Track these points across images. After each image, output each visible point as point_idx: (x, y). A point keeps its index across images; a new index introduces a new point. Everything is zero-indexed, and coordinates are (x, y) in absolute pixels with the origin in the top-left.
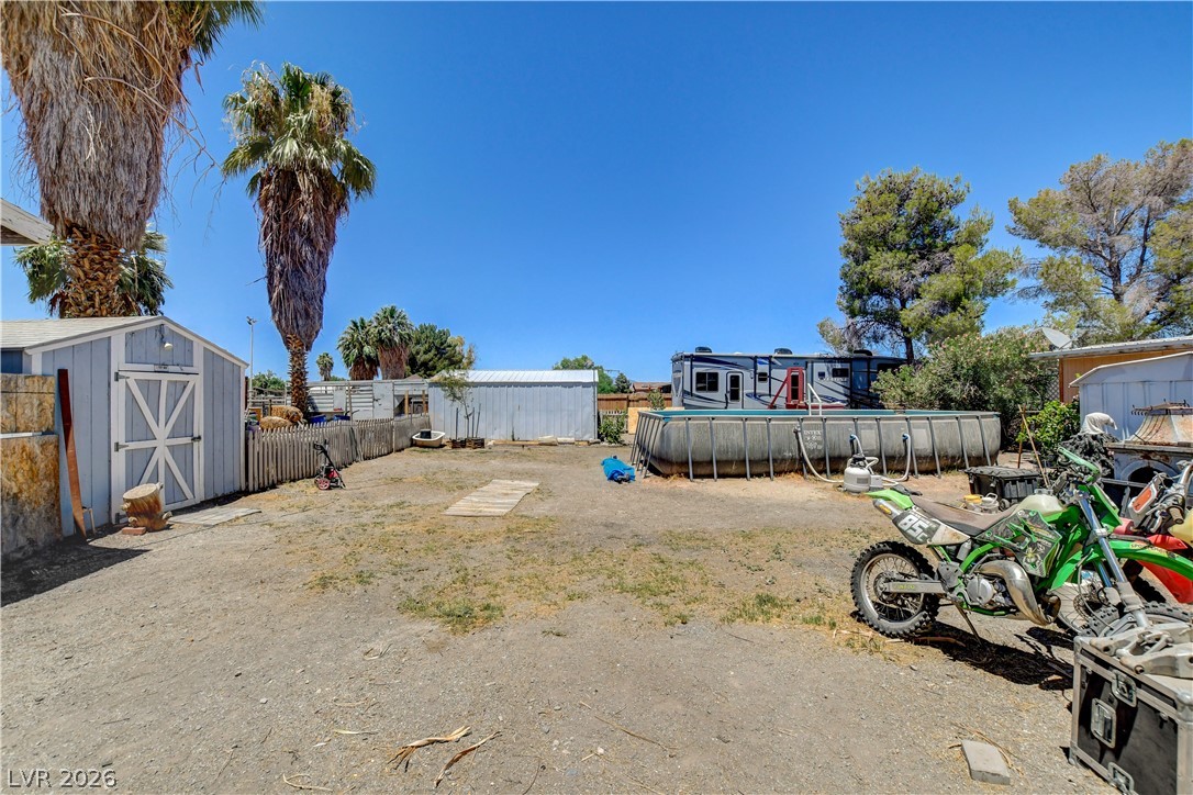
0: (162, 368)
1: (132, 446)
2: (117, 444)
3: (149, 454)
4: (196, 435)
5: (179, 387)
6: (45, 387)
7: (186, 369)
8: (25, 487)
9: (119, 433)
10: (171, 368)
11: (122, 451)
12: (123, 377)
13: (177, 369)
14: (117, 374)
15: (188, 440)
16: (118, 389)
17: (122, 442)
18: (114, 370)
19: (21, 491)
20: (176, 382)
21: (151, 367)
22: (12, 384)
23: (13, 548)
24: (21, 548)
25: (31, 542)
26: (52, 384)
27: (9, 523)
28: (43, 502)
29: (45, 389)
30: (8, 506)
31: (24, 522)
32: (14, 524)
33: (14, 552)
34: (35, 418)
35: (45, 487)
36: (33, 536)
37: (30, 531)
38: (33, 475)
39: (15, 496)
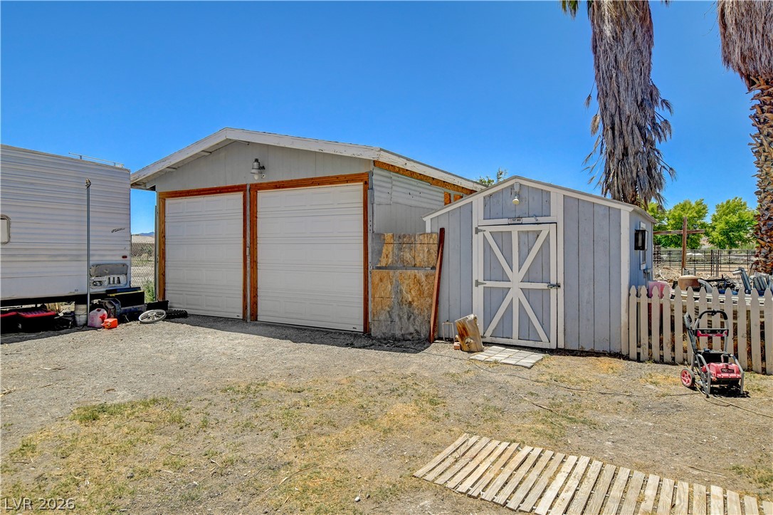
0: (517, 221)
1: (489, 284)
2: (477, 281)
3: (505, 293)
4: (553, 282)
5: (531, 237)
6: (431, 240)
7: (541, 220)
8: (416, 299)
9: (478, 274)
10: (524, 220)
11: (481, 287)
12: (481, 231)
13: (533, 220)
14: (476, 228)
15: (544, 286)
16: (478, 240)
17: (481, 280)
18: (475, 226)
19: (413, 301)
20: (528, 232)
21: (506, 221)
22: (413, 239)
23: (407, 332)
24: (411, 334)
25: (417, 332)
26: (436, 238)
27: (405, 317)
28: (426, 311)
29: (431, 242)
30: (405, 308)
31: (414, 319)
32: (409, 318)
33: (407, 334)
34: (425, 259)
35: (428, 301)
36: (418, 329)
37: (417, 326)
38: (421, 293)
39: (410, 303)
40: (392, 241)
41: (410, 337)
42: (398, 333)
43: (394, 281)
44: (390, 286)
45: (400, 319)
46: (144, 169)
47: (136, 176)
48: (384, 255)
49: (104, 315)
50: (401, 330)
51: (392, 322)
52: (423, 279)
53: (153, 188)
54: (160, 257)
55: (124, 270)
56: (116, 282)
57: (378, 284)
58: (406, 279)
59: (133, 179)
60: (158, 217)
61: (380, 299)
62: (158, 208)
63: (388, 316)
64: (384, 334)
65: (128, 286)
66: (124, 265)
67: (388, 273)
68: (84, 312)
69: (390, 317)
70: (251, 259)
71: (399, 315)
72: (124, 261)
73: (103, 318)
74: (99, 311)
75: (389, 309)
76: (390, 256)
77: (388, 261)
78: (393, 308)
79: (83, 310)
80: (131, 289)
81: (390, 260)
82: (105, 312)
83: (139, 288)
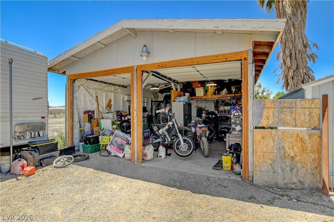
8: (298, 154)
19: (295, 155)
22: (294, 104)
23: (290, 182)
24: (294, 183)
25: (300, 182)
26: (319, 103)
27: (288, 169)
28: (309, 164)
29: (313, 106)
30: (288, 162)
31: (297, 171)
32: (292, 170)
33: (291, 183)
34: (307, 121)
35: (311, 157)
36: (302, 180)
37: (301, 177)
38: (303, 149)
39: (292, 157)
40: (273, 106)
41: (293, 186)
42: (281, 182)
43: (276, 139)
44: (272, 143)
45: (283, 170)
46: (57, 57)
47: (52, 62)
48: (264, 117)
49: (24, 164)
50: (284, 180)
51: (274, 172)
52: (306, 137)
53: (64, 73)
54: (69, 117)
55: (43, 127)
56: (36, 136)
57: (260, 141)
58: (288, 138)
59: (49, 65)
60: (67, 91)
61: (262, 153)
62: (67, 85)
63: (270, 167)
64: (266, 182)
65: (46, 139)
66: (43, 123)
67: (270, 132)
68: (8, 162)
69: (273, 168)
70: (137, 119)
71: (281, 167)
72: (43, 120)
73: (23, 167)
74: (20, 160)
75: (271, 162)
76: (271, 117)
77: (268, 122)
78: (275, 162)
79: (7, 160)
80: (48, 140)
81: (270, 121)
82: (25, 162)
83: (54, 140)
